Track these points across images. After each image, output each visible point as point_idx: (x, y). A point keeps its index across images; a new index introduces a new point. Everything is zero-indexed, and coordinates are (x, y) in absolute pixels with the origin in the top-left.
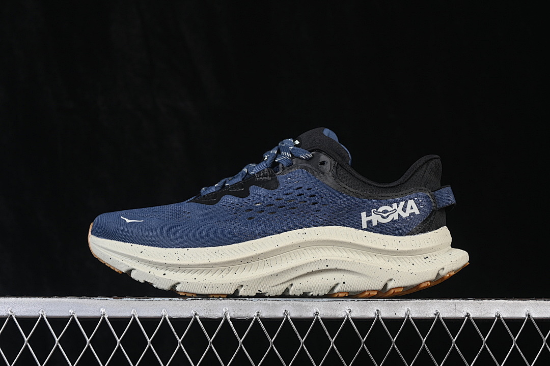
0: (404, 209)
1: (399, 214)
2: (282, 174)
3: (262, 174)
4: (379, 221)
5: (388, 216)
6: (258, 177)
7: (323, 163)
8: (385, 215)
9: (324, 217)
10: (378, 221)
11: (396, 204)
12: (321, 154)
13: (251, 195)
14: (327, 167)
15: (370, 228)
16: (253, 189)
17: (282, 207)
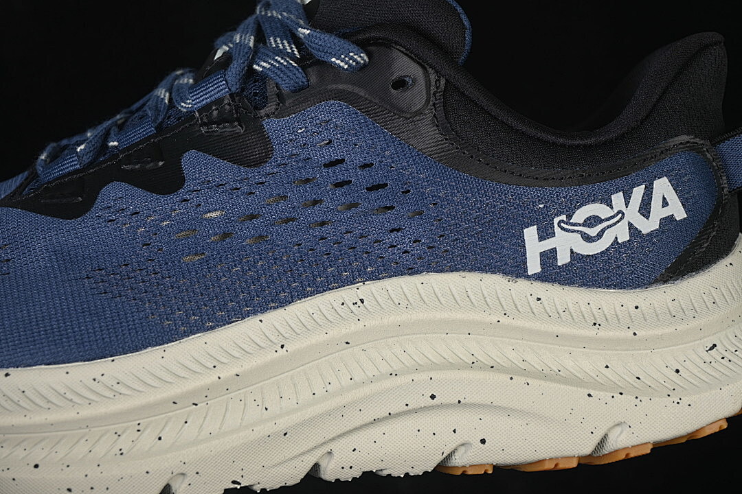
0: (645, 209)
1: (631, 226)
2: (279, 114)
3: (215, 113)
4: (575, 250)
5: (600, 235)
6: (203, 124)
7: (400, 84)
8: (593, 232)
9: (417, 249)
10: (572, 251)
11: (621, 194)
12: (396, 54)
13: (189, 185)
14: (417, 97)
15: (551, 272)
16: (194, 163)
17: (287, 221)
